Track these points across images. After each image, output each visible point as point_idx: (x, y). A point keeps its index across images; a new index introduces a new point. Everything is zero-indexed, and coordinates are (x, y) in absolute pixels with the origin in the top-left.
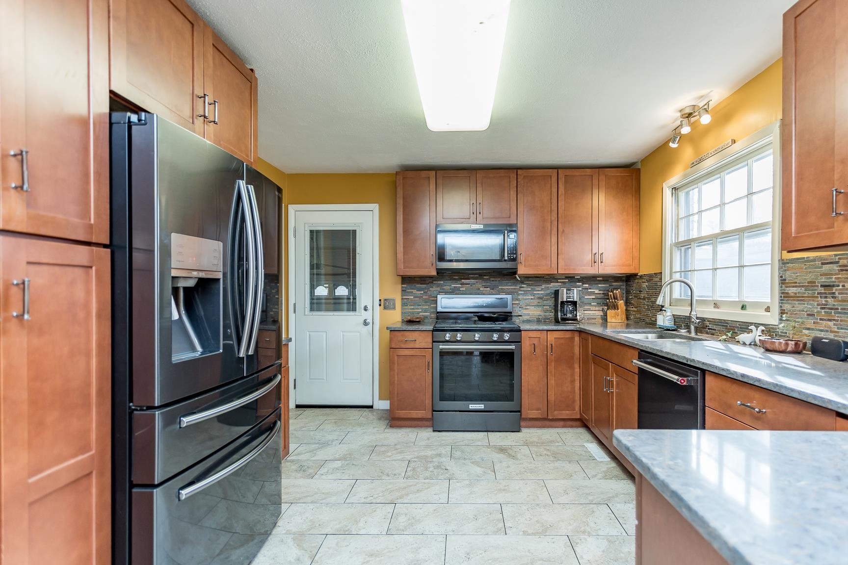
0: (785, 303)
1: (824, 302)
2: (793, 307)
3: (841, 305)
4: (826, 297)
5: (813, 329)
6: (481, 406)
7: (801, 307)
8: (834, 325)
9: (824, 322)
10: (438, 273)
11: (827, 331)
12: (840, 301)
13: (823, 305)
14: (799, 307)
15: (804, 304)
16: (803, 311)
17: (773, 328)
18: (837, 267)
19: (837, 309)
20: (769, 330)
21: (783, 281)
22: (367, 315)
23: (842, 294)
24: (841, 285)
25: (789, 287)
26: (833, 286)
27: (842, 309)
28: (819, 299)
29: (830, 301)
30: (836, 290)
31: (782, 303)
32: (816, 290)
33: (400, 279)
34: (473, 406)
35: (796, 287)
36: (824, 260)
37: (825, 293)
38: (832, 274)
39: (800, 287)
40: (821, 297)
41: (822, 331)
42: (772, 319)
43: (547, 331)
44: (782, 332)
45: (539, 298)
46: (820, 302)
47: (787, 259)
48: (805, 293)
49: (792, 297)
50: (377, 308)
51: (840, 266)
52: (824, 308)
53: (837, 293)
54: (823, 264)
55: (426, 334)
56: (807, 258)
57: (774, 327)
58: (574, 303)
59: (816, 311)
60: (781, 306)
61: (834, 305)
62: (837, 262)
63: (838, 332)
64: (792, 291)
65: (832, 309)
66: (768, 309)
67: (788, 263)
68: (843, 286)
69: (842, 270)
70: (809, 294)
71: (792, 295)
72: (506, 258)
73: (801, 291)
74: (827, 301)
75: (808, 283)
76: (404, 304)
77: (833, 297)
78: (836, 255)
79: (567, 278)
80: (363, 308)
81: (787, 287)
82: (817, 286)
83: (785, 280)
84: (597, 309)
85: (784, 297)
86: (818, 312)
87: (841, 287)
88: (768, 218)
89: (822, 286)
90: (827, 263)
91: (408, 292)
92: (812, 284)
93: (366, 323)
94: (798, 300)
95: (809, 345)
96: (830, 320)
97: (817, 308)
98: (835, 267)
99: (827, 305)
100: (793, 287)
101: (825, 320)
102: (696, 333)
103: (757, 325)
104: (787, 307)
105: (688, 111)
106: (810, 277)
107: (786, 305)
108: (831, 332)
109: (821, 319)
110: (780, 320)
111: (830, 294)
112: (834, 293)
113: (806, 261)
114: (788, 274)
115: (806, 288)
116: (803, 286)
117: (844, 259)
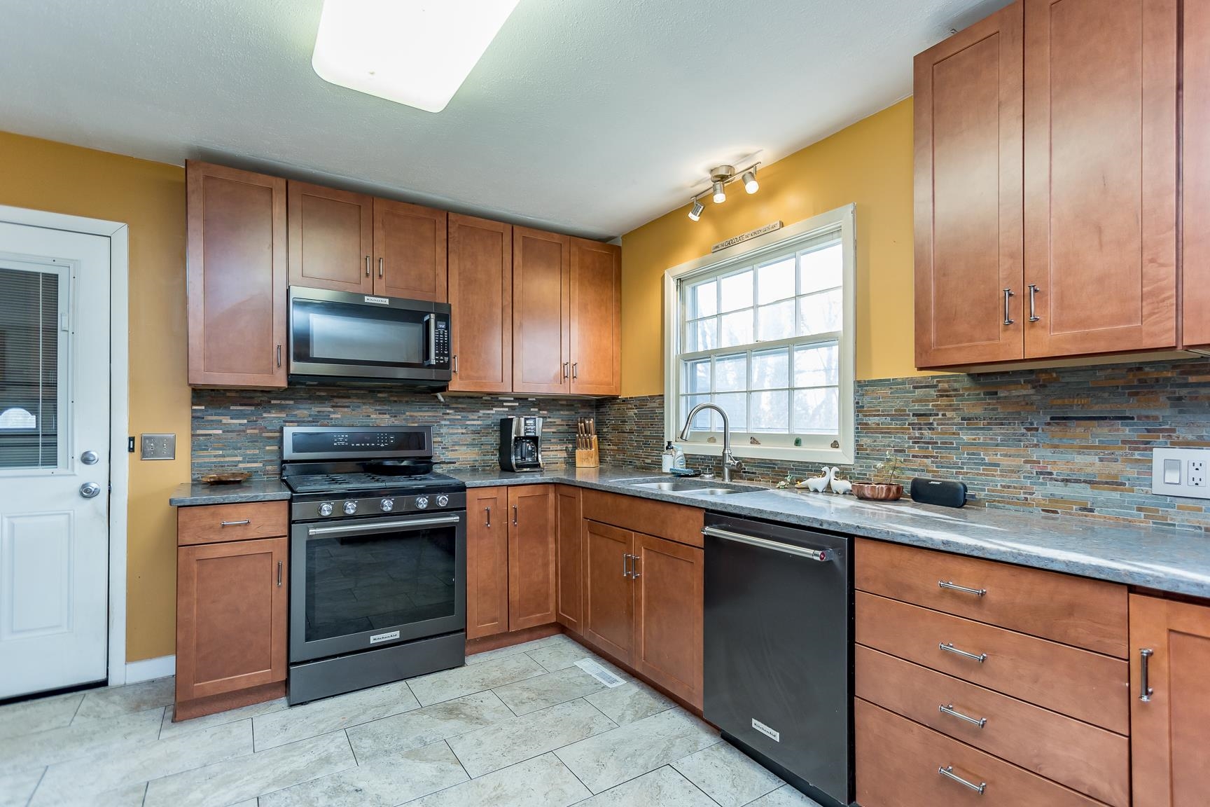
0: (863, 437)
1: (917, 435)
2: (875, 441)
3: (941, 439)
4: (920, 429)
5: (906, 470)
6: (395, 635)
7: (886, 441)
8: (933, 462)
9: (919, 460)
10: (289, 383)
11: (923, 471)
12: (939, 433)
13: (916, 438)
14: (881, 440)
15: (891, 437)
16: (889, 446)
17: (846, 469)
18: (935, 392)
19: (937, 443)
21: (859, 408)
22: (95, 476)
23: (942, 424)
24: (940, 413)
25: (870, 415)
26: (931, 415)
27: (942, 443)
28: (911, 431)
29: (927, 433)
30: (934, 420)
31: (858, 437)
32: (906, 420)
33: (188, 393)
34: (375, 639)
35: (878, 415)
36: (917, 382)
37: (920, 424)
38: (928, 401)
39: (883, 415)
40: (913, 429)
41: (915, 470)
42: (846, 456)
43: (508, 486)
44: (858, 474)
45: (474, 432)
46: (912, 435)
47: (865, 381)
48: (891, 424)
49: (873, 428)
50: (123, 458)
51: (939, 391)
52: (918, 442)
53: (935, 423)
54: (915, 387)
55: (273, 506)
56: (893, 379)
57: (848, 467)
58: (535, 440)
59: (906, 446)
60: (857, 441)
61: (931, 438)
63: (937, 472)
64: (872, 421)
65: (928, 443)
66: (835, 445)
67: (867, 386)
68: (943, 415)
69: (942, 396)
70: (897, 424)
71: (874, 426)
72: (433, 362)
73: (886, 421)
74: (922, 434)
75: (896, 411)
76: (197, 445)
77: (930, 429)
78: (933, 377)
79: (517, 399)
80: (78, 456)
81: (866, 416)
82: (909, 415)
83: (863, 407)
84: (559, 448)
85: (862, 428)
86: (909, 447)
87: (940, 416)
88: (838, 327)
89: (914, 415)
90: (922, 387)
91: (208, 421)
92: (900, 415)
93: (87, 493)
94: (882, 433)
95: (907, 488)
96: (926, 457)
97: (909, 442)
98: (933, 392)
99: (922, 438)
100: (875, 416)
101: (920, 457)
102: (731, 478)
104: (866, 441)
105: (723, 172)
106: (898, 404)
107: (865, 439)
108: (928, 471)
109: (913, 456)
110: (856, 458)
111: (926, 424)
112: (931, 424)
113: (892, 384)
114: (866, 400)
115: (893, 417)
116: (888, 415)
117: (944, 382)
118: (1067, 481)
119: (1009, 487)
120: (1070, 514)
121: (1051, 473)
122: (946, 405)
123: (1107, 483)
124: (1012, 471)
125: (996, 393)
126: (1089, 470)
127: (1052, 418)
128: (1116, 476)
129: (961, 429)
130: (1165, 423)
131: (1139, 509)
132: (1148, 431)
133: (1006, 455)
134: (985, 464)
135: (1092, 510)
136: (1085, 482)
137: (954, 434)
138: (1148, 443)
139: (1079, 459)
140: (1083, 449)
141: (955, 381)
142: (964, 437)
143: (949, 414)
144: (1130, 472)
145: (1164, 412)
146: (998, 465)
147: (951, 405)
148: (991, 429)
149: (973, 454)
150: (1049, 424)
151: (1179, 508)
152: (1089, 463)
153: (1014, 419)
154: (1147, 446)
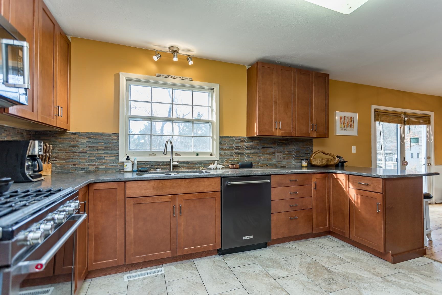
2: (225, 153)
4: (237, 150)
5: (232, 160)
7: (228, 153)
12: (241, 151)
13: (236, 152)
14: (227, 153)
15: (229, 152)
19: (240, 153)
23: (242, 149)
24: (241, 146)
26: (239, 146)
29: (238, 151)
31: (220, 152)
35: (226, 146)
37: (237, 149)
39: (228, 146)
40: (235, 150)
42: (217, 158)
47: (222, 136)
48: (229, 148)
49: (224, 150)
54: (235, 139)
57: (219, 161)
61: (239, 152)
62: (240, 139)
64: (224, 147)
65: (239, 153)
66: (211, 155)
67: (223, 138)
69: (241, 142)
77: (239, 150)
81: (223, 146)
83: (222, 143)
85: (221, 149)
86: (234, 155)
89: (235, 146)
90: (237, 139)
92: (232, 146)
94: (227, 151)
97: (234, 153)
98: (239, 140)
99: (237, 152)
104: (223, 153)
106: (231, 143)
109: (235, 157)
110: (220, 158)
111: (238, 149)
112: (239, 148)
113: (230, 138)
114: (222, 142)
115: (230, 147)
116: (229, 146)
117: (242, 138)
118: (264, 160)
119: (255, 162)
120: (265, 167)
121: (262, 159)
122: (243, 144)
123: (269, 160)
124: (255, 159)
125: (252, 142)
126: (267, 158)
127: (262, 148)
128: (271, 159)
129: (246, 150)
130: (277, 149)
131: (274, 164)
132: (275, 150)
133: (254, 156)
134: (251, 158)
135: (268, 166)
136: (267, 160)
137: (244, 151)
138: (275, 152)
139: (266, 156)
140: (267, 154)
141: (244, 138)
142: (247, 152)
143: (243, 146)
144: (273, 157)
145: (277, 147)
146: (253, 158)
147: (244, 144)
148: (251, 150)
149: (248, 156)
150: (261, 149)
151: (278, 163)
152: (267, 156)
153: (256, 148)
154: (274, 153)
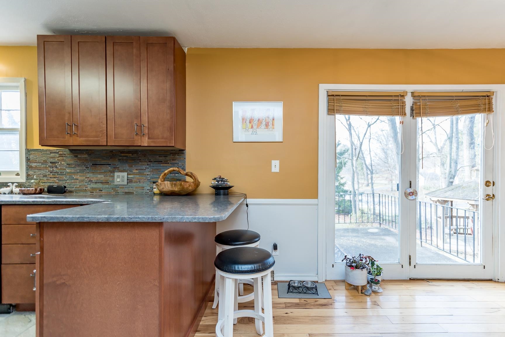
0: (30, 171)
1: (51, 170)
2: (35, 173)
3: (60, 171)
4: (53, 168)
5: (46, 183)
7: (39, 173)
8: (57, 179)
9: (52, 179)
11: (54, 183)
12: (59, 169)
13: (51, 171)
15: (41, 171)
16: (41, 174)
17: (22, 184)
18: (58, 155)
19: (58, 173)
20: (20, 185)
21: (28, 160)
23: (60, 166)
25: (32, 163)
26: (56, 163)
27: (60, 173)
28: (49, 168)
30: (57, 165)
31: (28, 171)
32: (47, 164)
35: (36, 163)
36: (51, 151)
37: (52, 166)
38: (55, 158)
39: (39, 163)
40: (50, 168)
41: (51, 183)
42: (22, 179)
44: (28, 186)
46: (50, 170)
47: (31, 149)
48: (42, 166)
49: (34, 168)
51: (59, 154)
52: (52, 173)
53: (58, 166)
54: (51, 153)
56: (42, 149)
57: (23, 183)
59: (47, 174)
60: (27, 173)
61: (57, 171)
62: (58, 153)
63: (59, 183)
64: (34, 165)
65: (55, 173)
66: (18, 174)
67: (31, 151)
68: (61, 163)
69: (60, 156)
70: (44, 166)
71: (34, 167)
73: (39, 165)
74: (53, 169)
75: (43, 161)
77: (56, 168)
78: (57, 150)
81: (31, 163)
82: (48, 163)
83: (30, 159)
85: (29, 168)
86: (48, 175)
87: (60, 163)
88: (18, 126)
89: (50, 163)
90: (53, 153)
92: (45, 162)
94: (37, 169)
95: (46, 189)
96: (54, 178)
97: (48, 173)
99: (53, 171)
100: (35, 163)
101: (53, 178)
103: (13, 183)
104: (31, 173)
106: (44, 158)
107: (30, 172)
108: (56, 183)
109: (50, 178)
110: (27, 179)
111: (55, 166)
112: (57, 166)
113: (41, 151)
114: (31, 156)
115: (42, 164)
116: (40, 163)
117: (61, 151)
118: (96, 183)
119: (81, 186)
120: (97, 192)
121: (92, 181)
122: (62, 160)
123: (105, 183)
124: (82, 181)
125: (77, 156)
126: (101, 179)
127: (92, 164)
128: (107, 181)
129: (66, 168)
130: (117, 166)
131: (112, 189)
132: (114, 168)
133: (80, 176)
134: (74, 179)
135: (102, 191)
136: (100, 183)
137: (64, 169)
138: (114, 171)
139: (99, 176)
140: (100, 173)
141: (65, 151)
142: (68, 171)
143: (63, 163)
144: (111, 179)
145: (117, 163)
146: (78, 179)
147: (63, 160)
148: (76, 168)
149: (70, 176)
150: (92, 166)
151: (120, 188)
152: (101, 177)
153: (82, 164)
154: (113, 172)
